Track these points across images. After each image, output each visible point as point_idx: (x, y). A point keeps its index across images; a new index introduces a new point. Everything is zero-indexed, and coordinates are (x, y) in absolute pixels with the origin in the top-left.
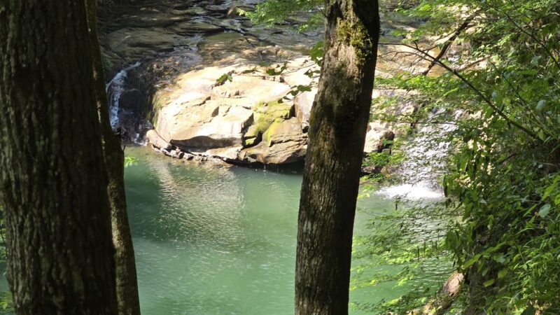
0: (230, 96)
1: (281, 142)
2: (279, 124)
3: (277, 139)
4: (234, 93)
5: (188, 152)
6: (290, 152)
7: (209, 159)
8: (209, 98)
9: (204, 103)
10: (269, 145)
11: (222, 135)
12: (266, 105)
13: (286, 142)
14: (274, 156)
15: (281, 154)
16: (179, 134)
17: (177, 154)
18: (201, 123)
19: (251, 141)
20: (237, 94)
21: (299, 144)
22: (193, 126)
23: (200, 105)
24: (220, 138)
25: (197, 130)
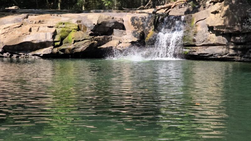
0: (36, 23)
1: (79, 41)
2: (75, 32)
3: (77, 39)
4: (38, 21)
5: (15, 54)
6: (87, 44)
7: (30, 57)
8: (22, 24)
9: (21, 26)
10: (73, 43)
11: (40, 40)
12: (64, 24)
13: (82, 40)
14: (78, 48)
15: (82, 47)
16: (11, 41)
17: (8, 55)
18: (24, 35)
19: (58, 43)
20: (40, 22)
21: (92, 41)
22: (19, 37)
23: (19, 27)
24: (38, 42)
25: (23, 39)
